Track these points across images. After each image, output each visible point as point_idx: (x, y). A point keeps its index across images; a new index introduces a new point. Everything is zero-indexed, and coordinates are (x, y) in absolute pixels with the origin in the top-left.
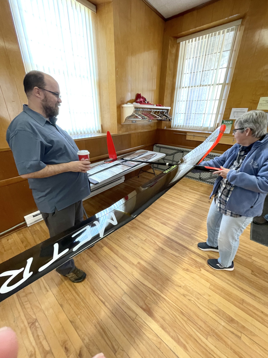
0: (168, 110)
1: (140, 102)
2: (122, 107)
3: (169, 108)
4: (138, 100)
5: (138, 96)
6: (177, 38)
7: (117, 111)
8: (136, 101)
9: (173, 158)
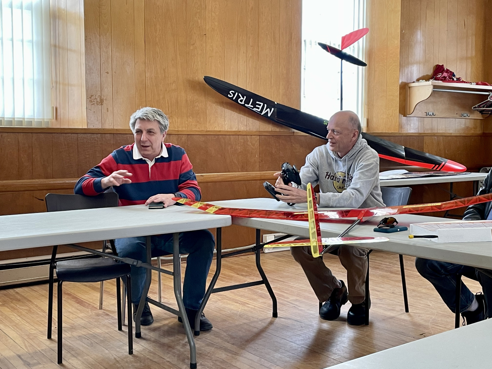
1: (443, 79)
2: (409, 87)
4: (439, 76)
5: (439, 69)
8: (434, 76)
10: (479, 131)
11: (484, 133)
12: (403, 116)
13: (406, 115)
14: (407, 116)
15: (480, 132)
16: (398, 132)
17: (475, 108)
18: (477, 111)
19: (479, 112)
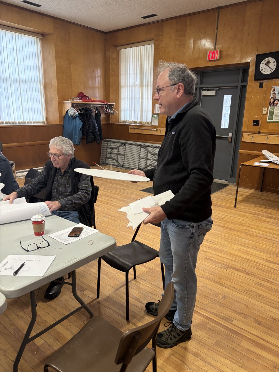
0: (113, 105)
2: (63, 103)
3: (114, 104)
5: (81, 94)
6: (117, 46)
7: (59, 106)
9: (118, 152)
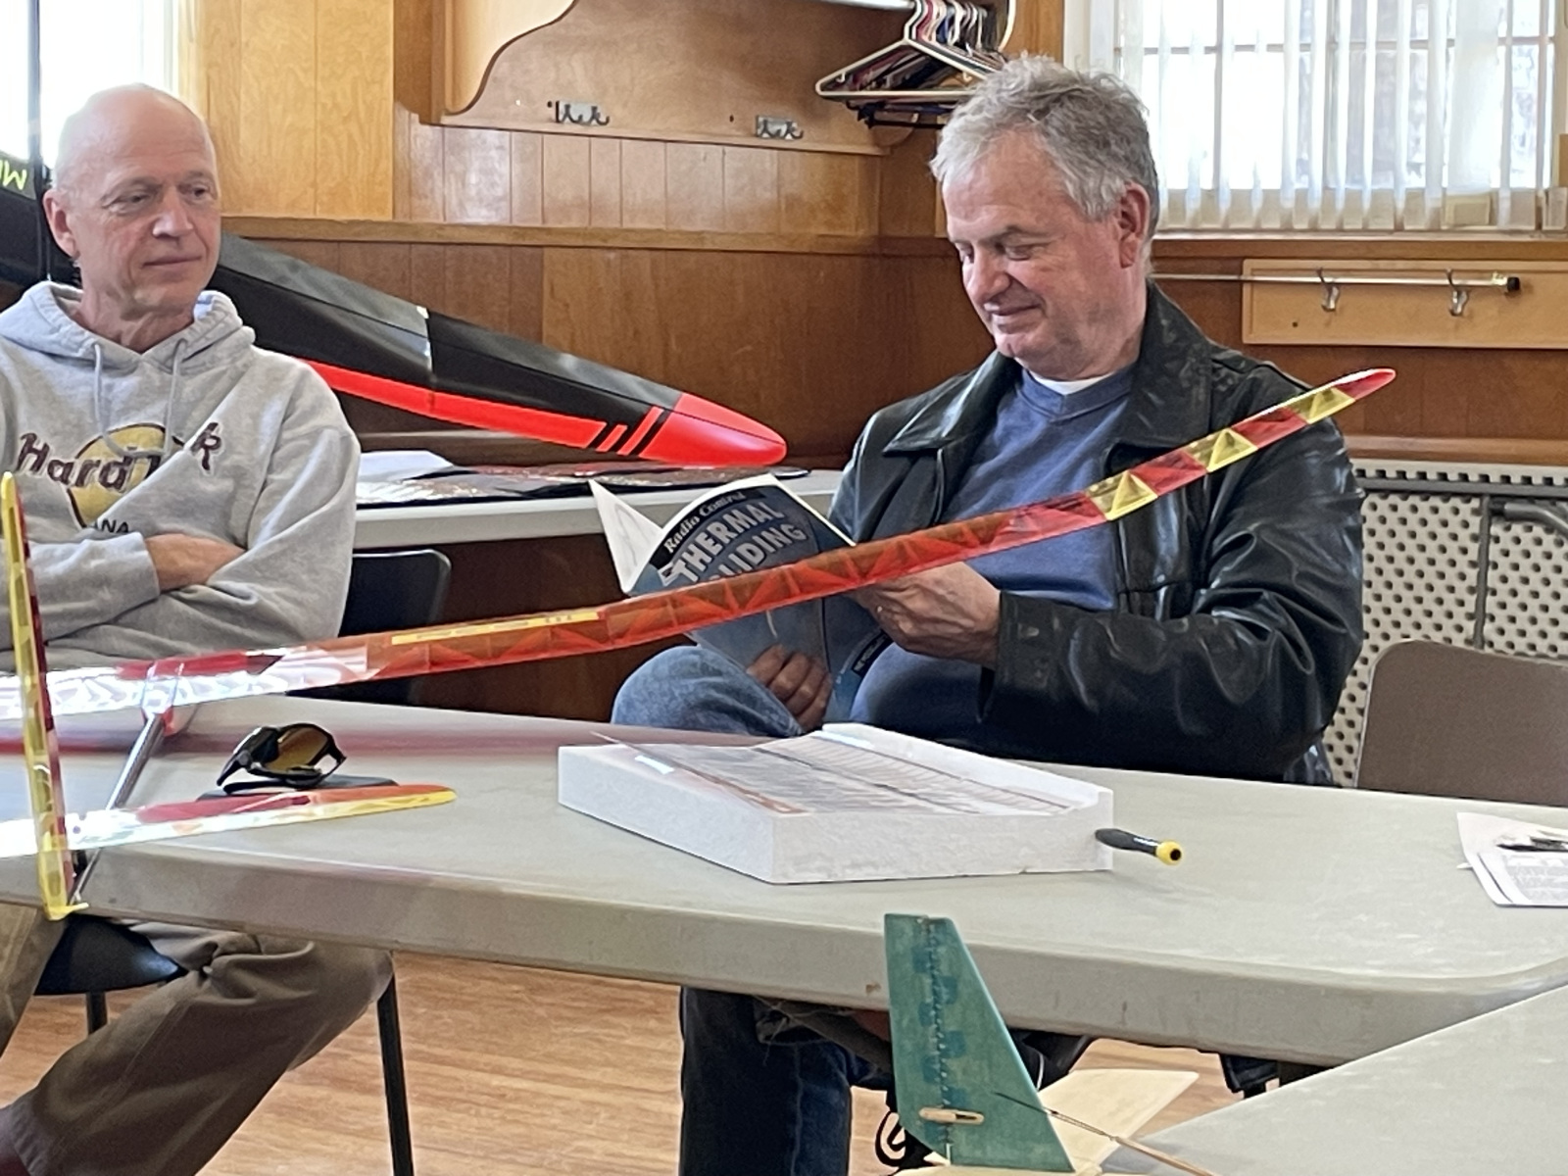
10: (855, 229)
11: (882, 239)
12: (415, 117)
13: (439, 119)
14: (446, 120)
15: (861, 233)
16: (388, 217)
17: (834, 85)
18: (844, 106)
19: (855, 114)
